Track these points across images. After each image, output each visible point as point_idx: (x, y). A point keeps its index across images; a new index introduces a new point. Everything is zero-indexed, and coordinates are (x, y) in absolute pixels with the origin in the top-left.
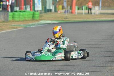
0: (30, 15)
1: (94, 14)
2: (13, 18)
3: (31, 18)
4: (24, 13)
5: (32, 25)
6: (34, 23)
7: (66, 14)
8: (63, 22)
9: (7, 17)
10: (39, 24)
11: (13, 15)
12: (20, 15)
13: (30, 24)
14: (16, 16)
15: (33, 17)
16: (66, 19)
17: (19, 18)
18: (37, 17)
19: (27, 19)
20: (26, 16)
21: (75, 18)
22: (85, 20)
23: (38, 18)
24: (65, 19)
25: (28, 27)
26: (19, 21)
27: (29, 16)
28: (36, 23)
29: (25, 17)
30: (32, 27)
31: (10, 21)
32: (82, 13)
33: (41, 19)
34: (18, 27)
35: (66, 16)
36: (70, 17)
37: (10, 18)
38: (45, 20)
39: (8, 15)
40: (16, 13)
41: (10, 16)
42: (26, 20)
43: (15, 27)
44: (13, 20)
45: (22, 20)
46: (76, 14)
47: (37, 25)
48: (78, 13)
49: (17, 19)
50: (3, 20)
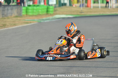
0: (43, 9)
1: (111, 7)
2: (26, 12)
3: (45, 13)
4: (38, 7)
7: (82, 8)
8: (78, 16)
10: (53, 19)
11: (27, 9)
12: (33, 9)
13: (44, 18)
14: (30, 11)
15: (47, 11)
16: (82, 13)
17: (33, 12)
18: (52, 11)
19: (41, 13)
20: (40, 11)
21: (91, 12)
22: (102, 13)
23: (52, 13)
24: (80, 13)
25: (42, 21)
26: (33, 16)
27: (43, 11)
28: (51, 17)
29: (39, 12)
30: (46, 21)
31: (24, 16)
32: (98, 7)
33: (55, 13)
34: (32, 22)
35: (82, 10)
36: (85, 11)
37: (24, 13)
38: (59, 14)
39: (21, 10)
40: (30, 8)
41: (23, 11)
42: (40, 15)
43: (29, 22)
45: (36, 14)
46: (92, 7)
47: (52, 19)
48: (94, 7)
49: (31, 14)
50: (16, 14)
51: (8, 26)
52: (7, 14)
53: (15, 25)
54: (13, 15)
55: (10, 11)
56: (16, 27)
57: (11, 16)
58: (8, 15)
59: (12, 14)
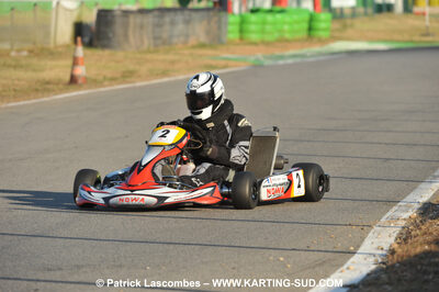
0: (297, 22)
2: (241, 31)
3: (303, 34)
4: (279, 16)
5: (294, 56)
6: (304, 51)
9: (219, 28)
11: (243, 22)
12: (264, 23)
14: (252, 27)
15: (310, 29)
16: (426, 35)
17: (263, 31)
18: (324, 30)
19: (287, 36)
20: (286, 27)
23: (324, 34)
24: (422, 35)
25: (268, 63)
27: (296, 27)
29: (281, 31)
30: (281, 62)
31: (231, 43)
33: (337, 34)
37: (232, 33)
41: (230, 28)
42: (287, 41)
43: (214, 63)
44: (241, 39)
45: (269, 38)
47: (312, 56)
49: (254, 37)
50: (203, 39)
51: (139, 76)
52: (171, 37)
53: (164, 73)
54: (192, 41)
55: (180, 27)
56: (166, 79)
57: (185, 43)
58: (175, 40)
59: (187, 36)
